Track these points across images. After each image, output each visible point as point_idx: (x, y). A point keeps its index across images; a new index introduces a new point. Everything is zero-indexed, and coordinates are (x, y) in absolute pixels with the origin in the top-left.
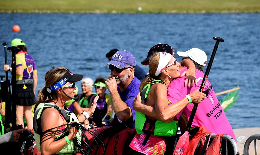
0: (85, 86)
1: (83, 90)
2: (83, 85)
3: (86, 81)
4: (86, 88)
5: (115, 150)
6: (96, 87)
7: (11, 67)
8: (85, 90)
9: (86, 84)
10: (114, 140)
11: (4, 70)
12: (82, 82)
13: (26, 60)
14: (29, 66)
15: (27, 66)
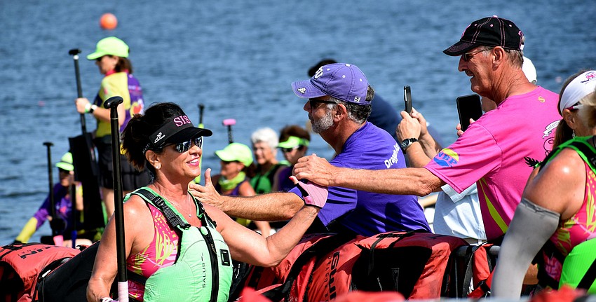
0: (262, 148)
1: (256, 157)
2: (257, 146)
3: (262, 138)
4: (266, 152)
5: (332, 285)
6: (285, 150)
7: (94, 104)
8: (264, 157)
9: (263, 145)
10: (329, 263)
11: (78, 112)
12: (254, 141)
13: (129, 90)
14: (135, 104)
15: (132, 102)
